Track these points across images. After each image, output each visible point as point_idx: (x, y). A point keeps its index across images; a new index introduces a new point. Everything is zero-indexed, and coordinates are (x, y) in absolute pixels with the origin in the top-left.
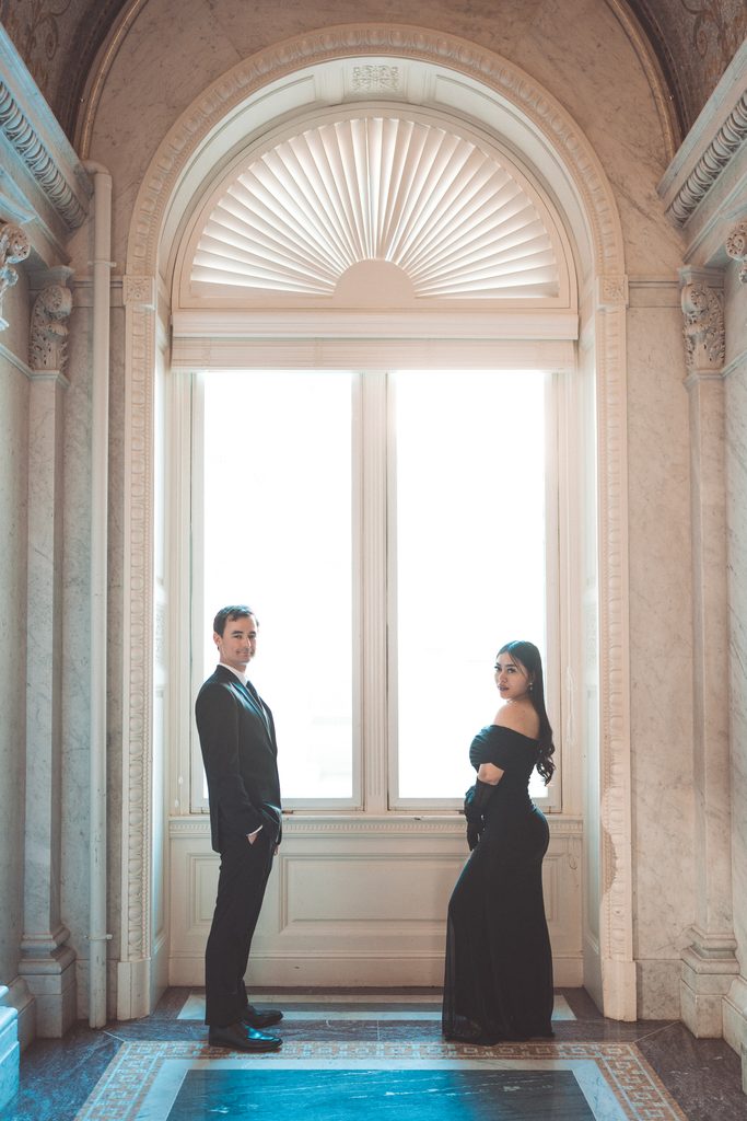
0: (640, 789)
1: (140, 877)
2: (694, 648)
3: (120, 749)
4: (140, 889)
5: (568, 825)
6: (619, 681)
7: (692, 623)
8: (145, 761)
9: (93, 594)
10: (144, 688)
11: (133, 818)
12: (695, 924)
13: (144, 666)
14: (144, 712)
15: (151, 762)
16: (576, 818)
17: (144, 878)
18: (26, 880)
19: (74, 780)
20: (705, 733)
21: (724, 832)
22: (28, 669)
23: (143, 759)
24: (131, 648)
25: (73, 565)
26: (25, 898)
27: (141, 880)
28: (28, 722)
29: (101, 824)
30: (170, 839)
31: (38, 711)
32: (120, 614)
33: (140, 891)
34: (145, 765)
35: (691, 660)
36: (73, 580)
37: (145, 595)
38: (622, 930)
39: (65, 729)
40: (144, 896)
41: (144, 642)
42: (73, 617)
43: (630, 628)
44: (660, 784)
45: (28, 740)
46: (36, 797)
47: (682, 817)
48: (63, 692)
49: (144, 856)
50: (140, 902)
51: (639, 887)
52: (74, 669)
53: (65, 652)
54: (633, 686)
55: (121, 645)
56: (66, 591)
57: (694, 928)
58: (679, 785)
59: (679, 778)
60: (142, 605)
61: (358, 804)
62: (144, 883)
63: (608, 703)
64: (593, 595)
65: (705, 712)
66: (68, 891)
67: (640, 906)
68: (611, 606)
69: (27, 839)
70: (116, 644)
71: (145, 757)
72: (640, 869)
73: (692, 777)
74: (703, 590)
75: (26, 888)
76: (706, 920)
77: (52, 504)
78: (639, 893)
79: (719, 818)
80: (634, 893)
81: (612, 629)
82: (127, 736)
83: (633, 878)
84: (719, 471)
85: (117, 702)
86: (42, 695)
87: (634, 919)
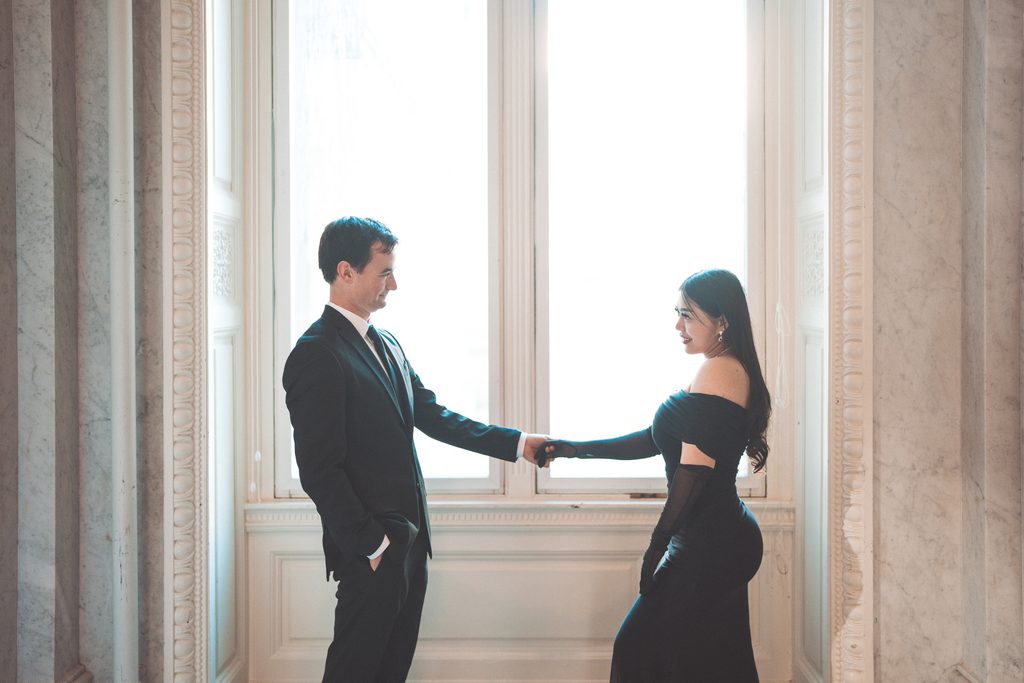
0: (884, 475)
1: (191, 598)
2: (964, 278)
3: (160, 420)
4: (192, 615)
5: (775, 515)
6: (857, 324)
7: (963, 243)
8: (196, 436)
9: (112, 200)
10: (194, 334)
11: (179, 516)
12: (961, 664)
13: (194, 302)
14: (194, 367)
15: (207, 437)
16: (787, 504)
17: (197, 599)
18: (19, 611)
19: (97, 464)
20: (986, 400)
21: (1010, 540)
22: (19, 308)
23: (194, 433)
24: (174, 277)
25: (91, 160)
26: (19, 637)
27: (193, 602)
28: (19, 383)
29: (128, 529)
30: (247, 534)
31: (35, 368)
32: (158, 229)
33: (191, 617)
34: (197, 442)
35: (959, 294)
36: (92, 181)
37: (195, 202)
38: (860, 671)
39: (84, 393)
40: (197, 624)
41: (194, 268)
42: (90, 233)
43: (874, 248)
44: (914, 469)
45: (20, 409)
46: (34, 491)
47: (943, 514)
48: (80, 340)
49: (197, 568)
50: (191, 632)
51: (883, 610)
52: (95, 308)
53: (82, 284)
54: (879, 330)
55: (160, 274)
56: (82, 197)
57: (960, 668)
58: (941, 470)
59: (941, 460)
60: (190, 216)
61: (497, 486)
62: (197, 605)
63: (841, 354)
64: (820, 203)
65: (985, 368)
66: (89, 620)
67: (883, 638)
68: (848, 217)
69: (20, 551)
70: (153, 272)
71: (196, 430)
72: (884, 587)
73: (958, 458)
74: (985, 192)
75: (19, 622)
76: (983, 665)
77: (49, 68)
78: (883, 618)
79: (1005, 521)
80: (876, 620)
81: (848, 250)
82: (170, 403)
83: (874, 599)
84: (1014, 17)
85: (156, 354)
86: (41, 346)
87: (876, 655)
